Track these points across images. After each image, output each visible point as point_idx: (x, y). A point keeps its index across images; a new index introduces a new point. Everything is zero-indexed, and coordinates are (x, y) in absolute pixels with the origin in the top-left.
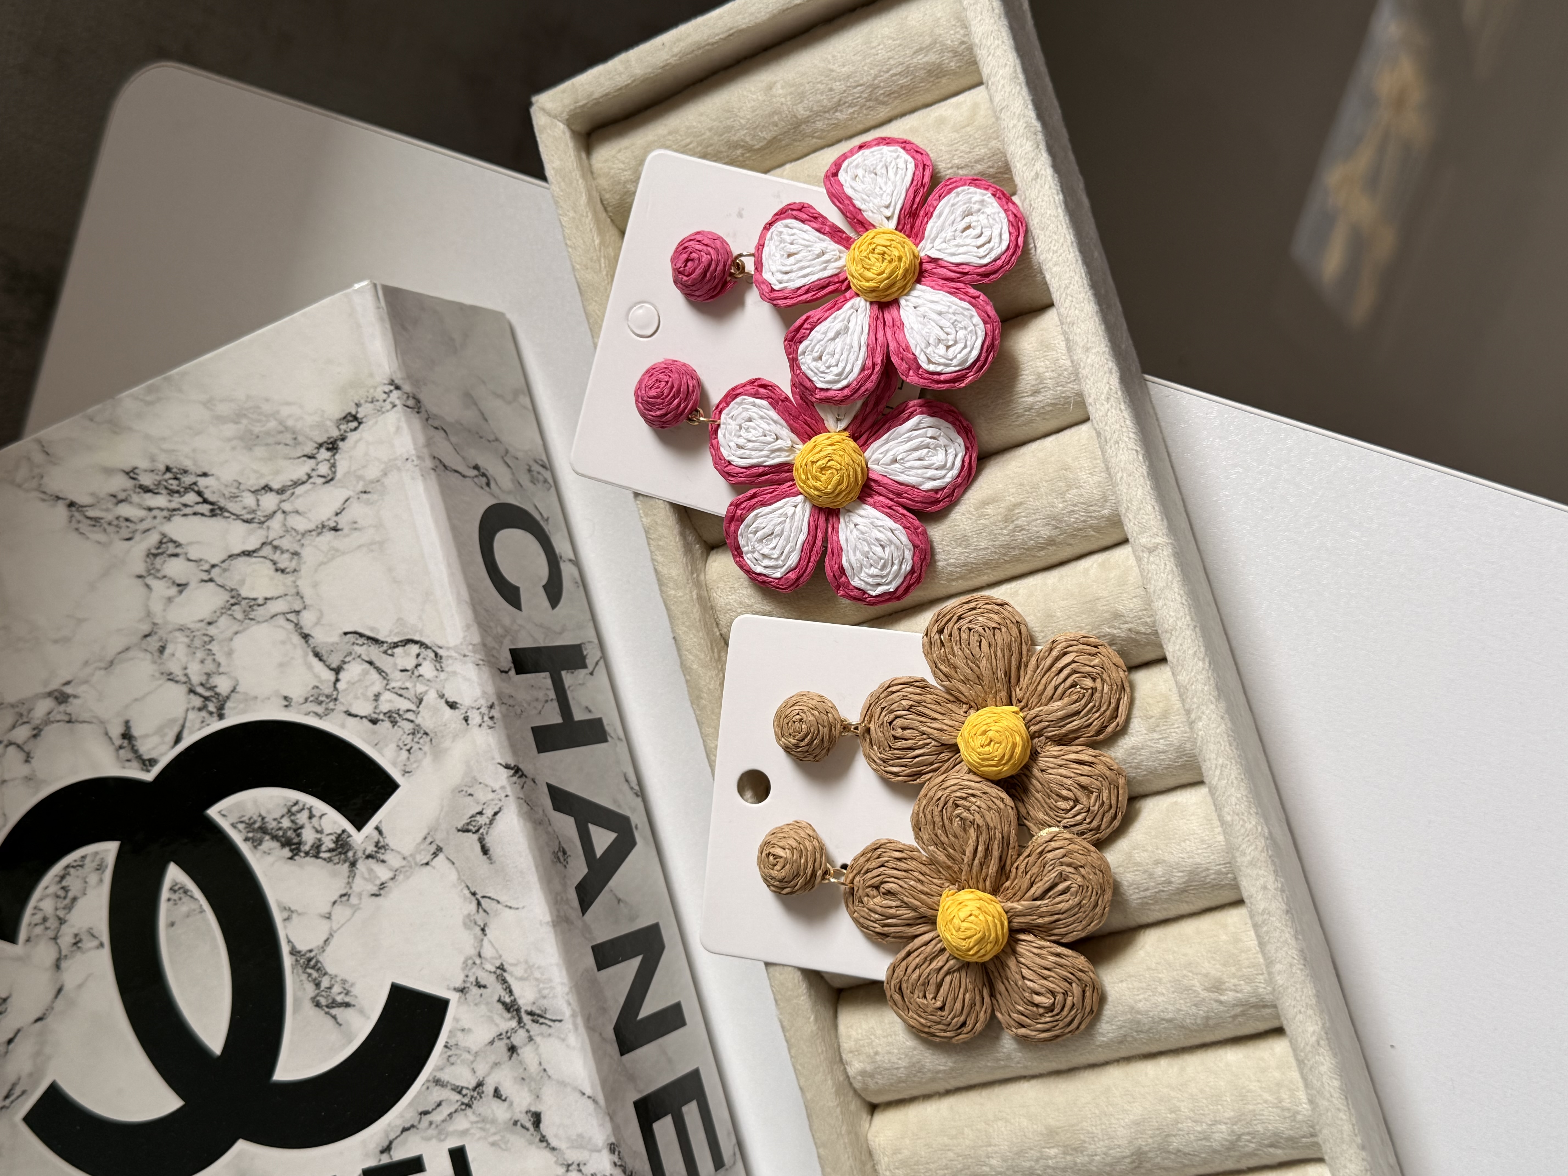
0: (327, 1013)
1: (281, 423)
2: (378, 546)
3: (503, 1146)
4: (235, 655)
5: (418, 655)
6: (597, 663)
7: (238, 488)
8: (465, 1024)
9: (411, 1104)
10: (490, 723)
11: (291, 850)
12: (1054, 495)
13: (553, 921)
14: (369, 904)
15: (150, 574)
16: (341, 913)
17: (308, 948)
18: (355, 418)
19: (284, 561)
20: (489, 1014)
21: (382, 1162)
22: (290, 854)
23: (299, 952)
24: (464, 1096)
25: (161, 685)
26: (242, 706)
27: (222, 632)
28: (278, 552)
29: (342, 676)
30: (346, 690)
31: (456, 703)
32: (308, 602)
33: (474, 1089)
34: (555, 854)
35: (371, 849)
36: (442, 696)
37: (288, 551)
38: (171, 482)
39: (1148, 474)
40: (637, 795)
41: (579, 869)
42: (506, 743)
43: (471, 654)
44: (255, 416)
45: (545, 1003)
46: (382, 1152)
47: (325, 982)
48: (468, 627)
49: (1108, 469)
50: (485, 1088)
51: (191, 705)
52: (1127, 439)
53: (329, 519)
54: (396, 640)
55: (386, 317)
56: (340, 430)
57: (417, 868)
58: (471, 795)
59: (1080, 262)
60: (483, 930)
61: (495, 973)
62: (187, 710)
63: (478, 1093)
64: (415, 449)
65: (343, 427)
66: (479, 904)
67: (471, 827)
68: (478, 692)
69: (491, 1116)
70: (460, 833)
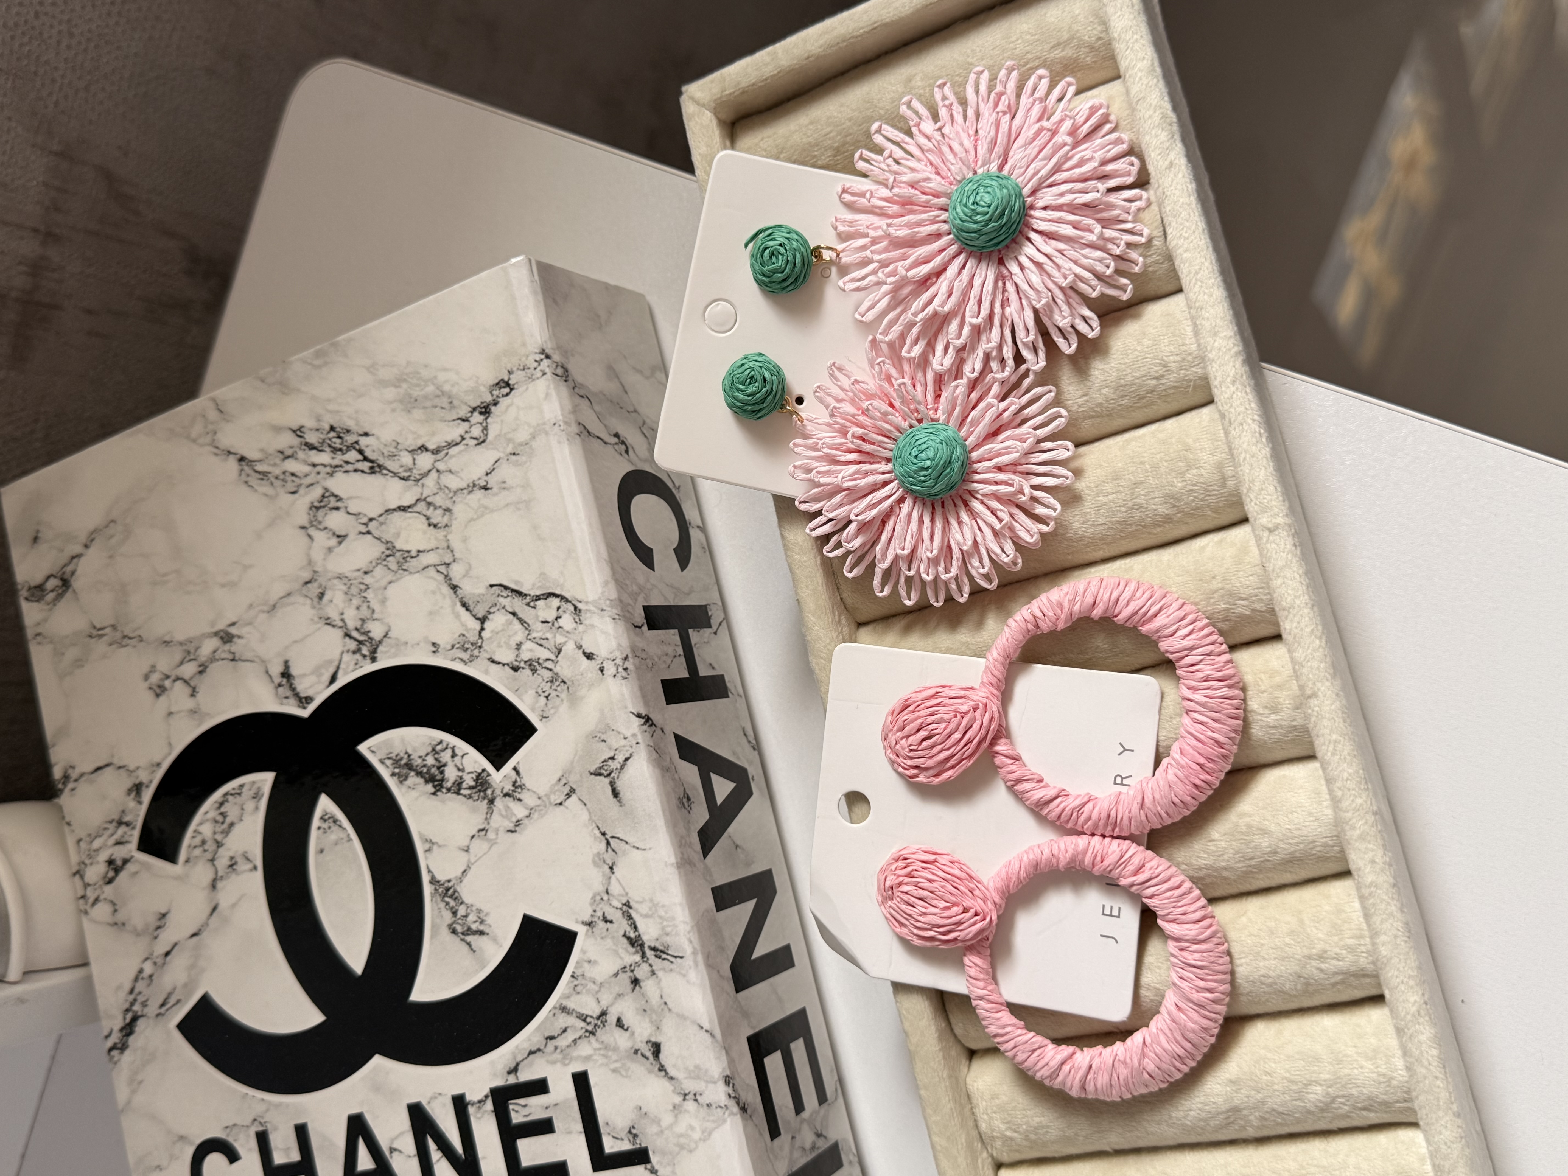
0: (462, 940)
1: (438, 388)
2: (525, 505)
3: (624, 1073)
4: (388, 603)
5: (558, 608)
6: (720, 624)
7: (396, 447)
8: (592, 956)
9: (538, 1029)
10: (624, 674)
11: (434, 786)
12: (1173, 474)
13: (677, 863)
14: (505, 839)
15: (313, 526)
16: (478, 846)
17: (448, 878)
18: (507, 384)
19: (437, 517)
20: (614, 947)
21: (509, 1083)
22: (433, 790)
23: (438, 882)
24: (589, 1024)
25: (319, 629)
26: (393, 650)
27: (377, 581)
28: (432, 508)
29: (487, 625)
30: (490, 638)
31: (593, 654)
32: (457, 555)
33: (598, 1018)
34: (680, 800)
35: (508, 787)
36: (580, 647)
37: (440, 507)
38: (334, 440)
39: (1271, 456)
40: (754, 749)
41: (701, 815)
42: (639, 694)
43: (609, 609)
44: (415, 381)
45: (668, 940)
46: (509, 1073)
47: (462, 911)
48: (606, 583)
49: (1230, 449)
50: (608, 1017)
51: (346, 649)
52: (1250, 422)
53: (479, 479)
54: (538, 593)
55: (539, 290)
56: (492, 395)
57: (551, 808)
58: (604, 741)
59: (1211, 249)
60: (611, 868)
61: (621, 909)
62: (343, 653)
63: (602, 1022)
64: (562, 415)
65: (496, 393)
66: (608, 843)
67: (603, 771)
68: (614, 644)
69: (613, 1044)
70: (593, 776)
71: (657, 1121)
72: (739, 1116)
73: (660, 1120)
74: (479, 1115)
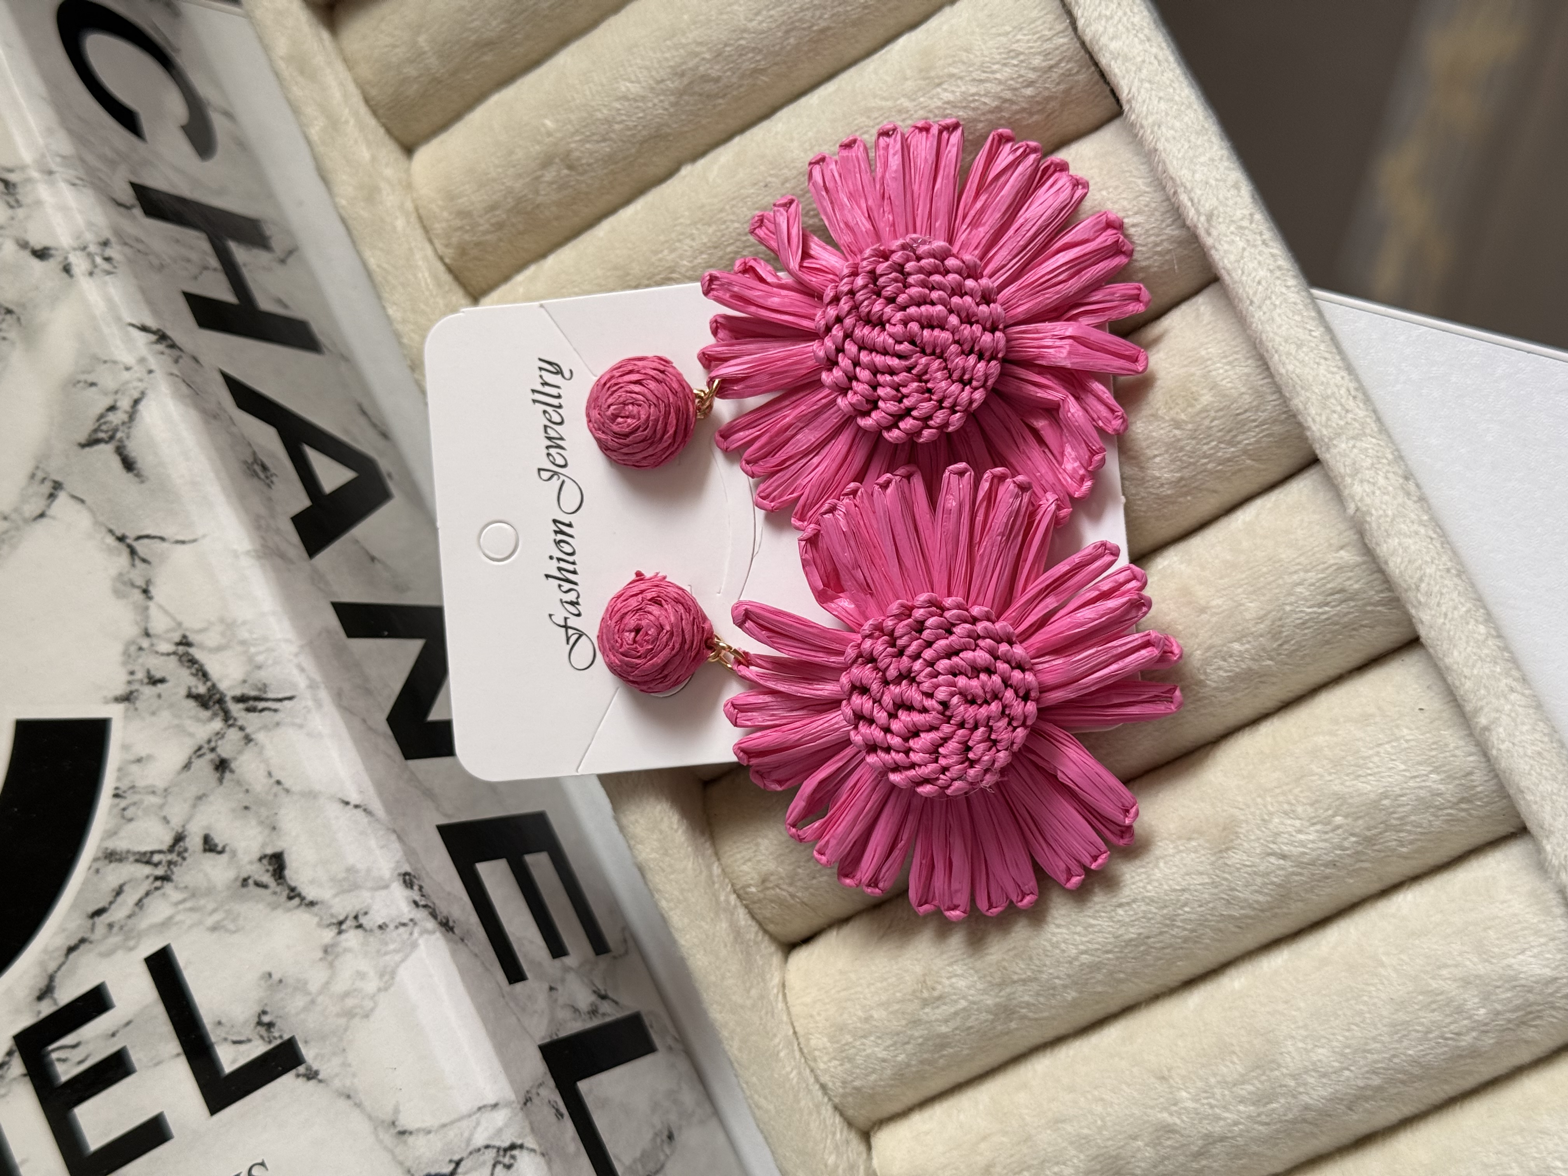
3: (231, 927)
6: (288, 253)
8: (141, 750)
9: (74, 906)
10: (106, 266)
13: (256, 551)
20: (176, 722)
21: (42, 1015)
24: (156, 865)
31: (48, 248)
33: (171, 849)
34: (248, 465)
36: (23, 245)
40: (385, 437)
41: (293, 497)
42: (139, 296)
45: (263, 675)
46: (40, 998)
48: (49, 131)
50: (187, 842)
57: (27, 527)
58: (93, 384)
60: (145, 591)
61: (174, 653)
63: (179, 854)
66: (133, 552)
67: (101, 435)
68: (80, 220)
69: (205, 884)
70: (87, 449)
71: (301, 986)
72: (438, 935)
73: (306, 983)
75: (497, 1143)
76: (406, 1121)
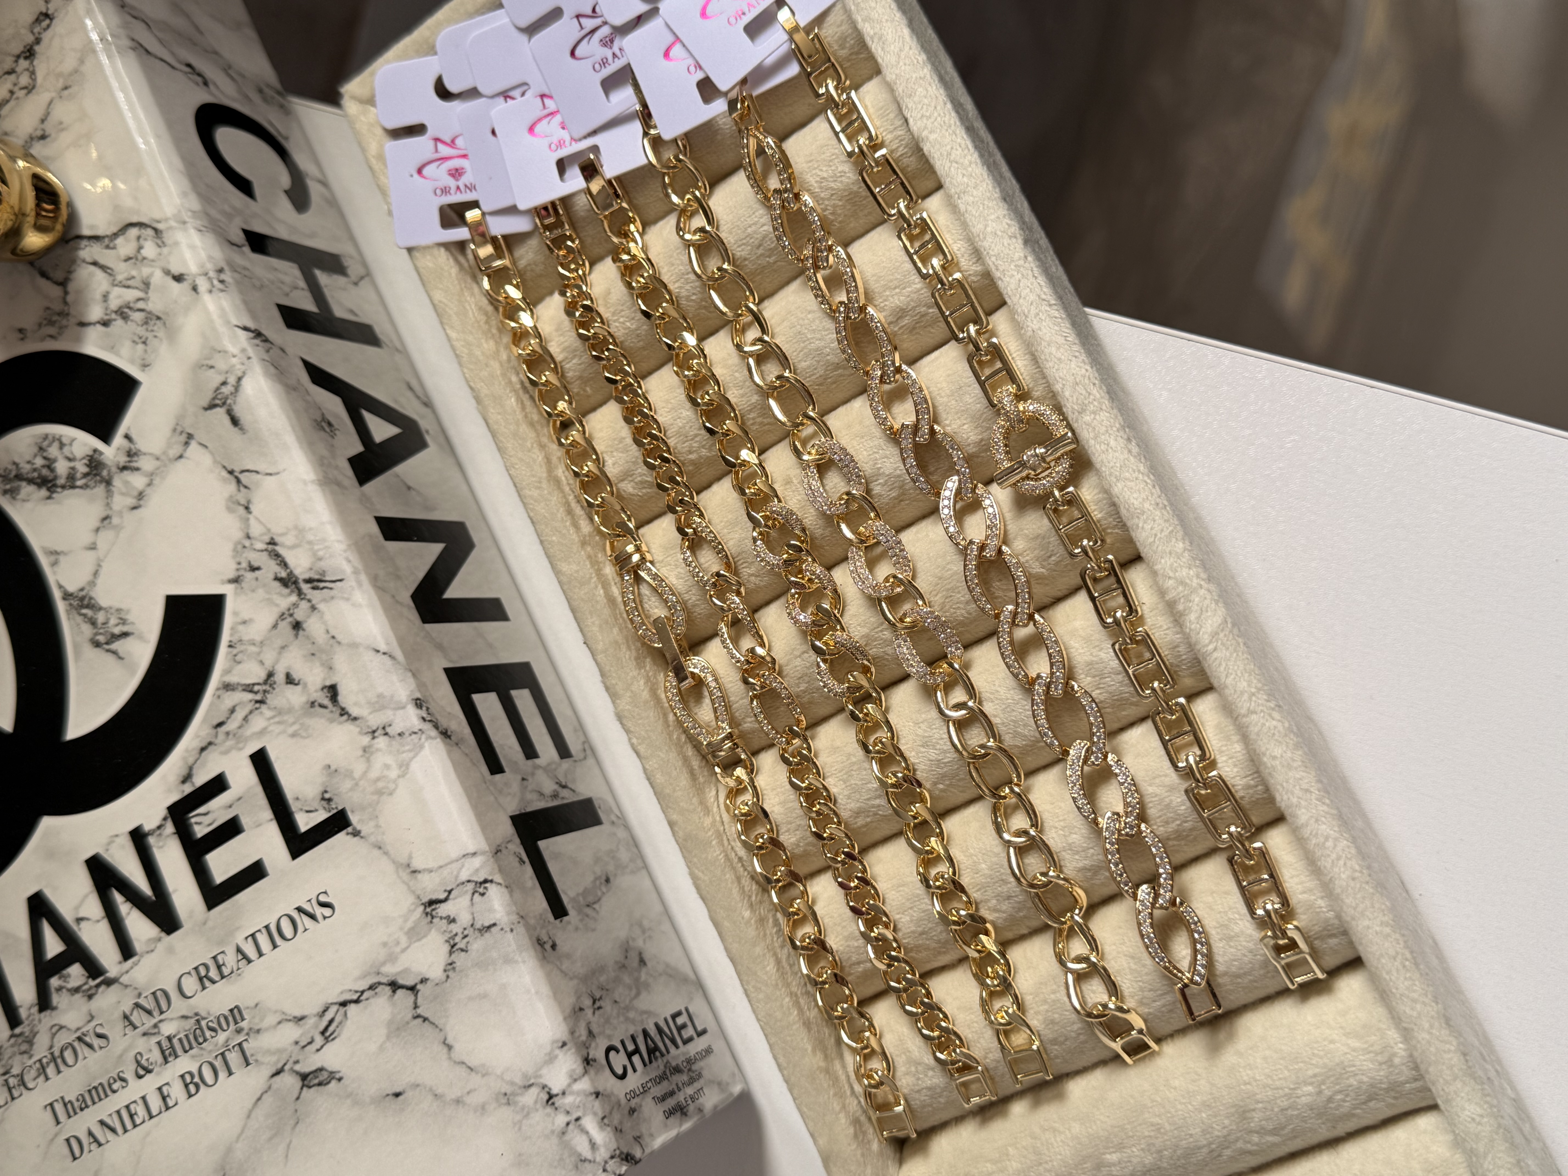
0: (108, 651)
2: (86, 140)
3: (304, 734)
5: (138, 238)
6: (361, 278)
8: (245, 616)
9: (204, 721)
10: (221, 286)
11: (48, 489)
13: (319, 480)
14: (130, 518)
16: (105, 538)
17: (79, 587)
18: (46, 16)
20: (268, 596)
21: (185, 794)
22: (47, 494)
23: (71, 595)
24: (256, 693)
30: (76, 301)
31: (182, 274)
33: (265, 682)
34: (317, 422)
35: (123, 459)
36: (167, 272)
40: (424, 405)
41: (351, 445)
42: (242, 307)
43: (193, 221)
45: (322, 565)
46: (184, 782)
47: (101, 617)
50: (276, 677)
53: (36, 129)
54: (114, 229)
56: (33, 34)
57: (171, 465)
58: (212, 367)
60: (247, 508)
61: (266, 550)
63: (271, 685)
65: (36, 30)
66: (238, 481)
67: (218, 402)
68: (203, 255)
69: (287, 705)
70: (209, 412)
71: (349, 774)
72: (439, 740)
73: (352, 772)
74: (161, 844)
75: (475, 879)
76: (417, 864)
